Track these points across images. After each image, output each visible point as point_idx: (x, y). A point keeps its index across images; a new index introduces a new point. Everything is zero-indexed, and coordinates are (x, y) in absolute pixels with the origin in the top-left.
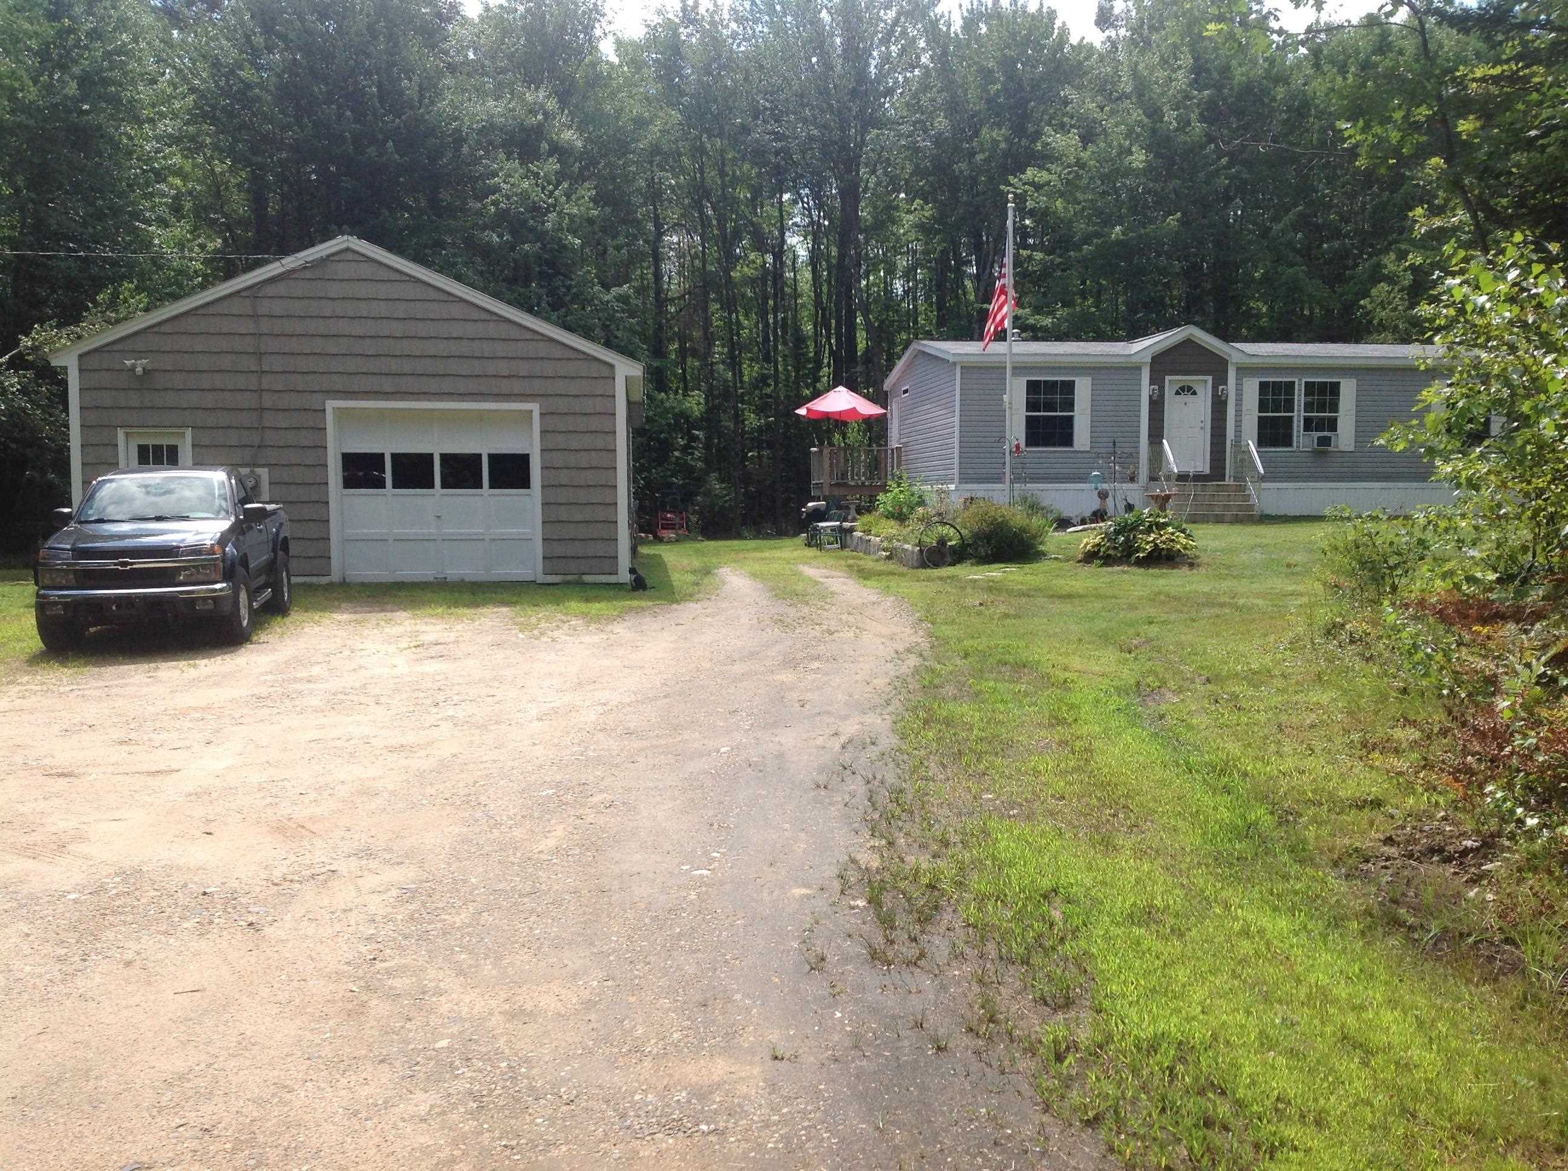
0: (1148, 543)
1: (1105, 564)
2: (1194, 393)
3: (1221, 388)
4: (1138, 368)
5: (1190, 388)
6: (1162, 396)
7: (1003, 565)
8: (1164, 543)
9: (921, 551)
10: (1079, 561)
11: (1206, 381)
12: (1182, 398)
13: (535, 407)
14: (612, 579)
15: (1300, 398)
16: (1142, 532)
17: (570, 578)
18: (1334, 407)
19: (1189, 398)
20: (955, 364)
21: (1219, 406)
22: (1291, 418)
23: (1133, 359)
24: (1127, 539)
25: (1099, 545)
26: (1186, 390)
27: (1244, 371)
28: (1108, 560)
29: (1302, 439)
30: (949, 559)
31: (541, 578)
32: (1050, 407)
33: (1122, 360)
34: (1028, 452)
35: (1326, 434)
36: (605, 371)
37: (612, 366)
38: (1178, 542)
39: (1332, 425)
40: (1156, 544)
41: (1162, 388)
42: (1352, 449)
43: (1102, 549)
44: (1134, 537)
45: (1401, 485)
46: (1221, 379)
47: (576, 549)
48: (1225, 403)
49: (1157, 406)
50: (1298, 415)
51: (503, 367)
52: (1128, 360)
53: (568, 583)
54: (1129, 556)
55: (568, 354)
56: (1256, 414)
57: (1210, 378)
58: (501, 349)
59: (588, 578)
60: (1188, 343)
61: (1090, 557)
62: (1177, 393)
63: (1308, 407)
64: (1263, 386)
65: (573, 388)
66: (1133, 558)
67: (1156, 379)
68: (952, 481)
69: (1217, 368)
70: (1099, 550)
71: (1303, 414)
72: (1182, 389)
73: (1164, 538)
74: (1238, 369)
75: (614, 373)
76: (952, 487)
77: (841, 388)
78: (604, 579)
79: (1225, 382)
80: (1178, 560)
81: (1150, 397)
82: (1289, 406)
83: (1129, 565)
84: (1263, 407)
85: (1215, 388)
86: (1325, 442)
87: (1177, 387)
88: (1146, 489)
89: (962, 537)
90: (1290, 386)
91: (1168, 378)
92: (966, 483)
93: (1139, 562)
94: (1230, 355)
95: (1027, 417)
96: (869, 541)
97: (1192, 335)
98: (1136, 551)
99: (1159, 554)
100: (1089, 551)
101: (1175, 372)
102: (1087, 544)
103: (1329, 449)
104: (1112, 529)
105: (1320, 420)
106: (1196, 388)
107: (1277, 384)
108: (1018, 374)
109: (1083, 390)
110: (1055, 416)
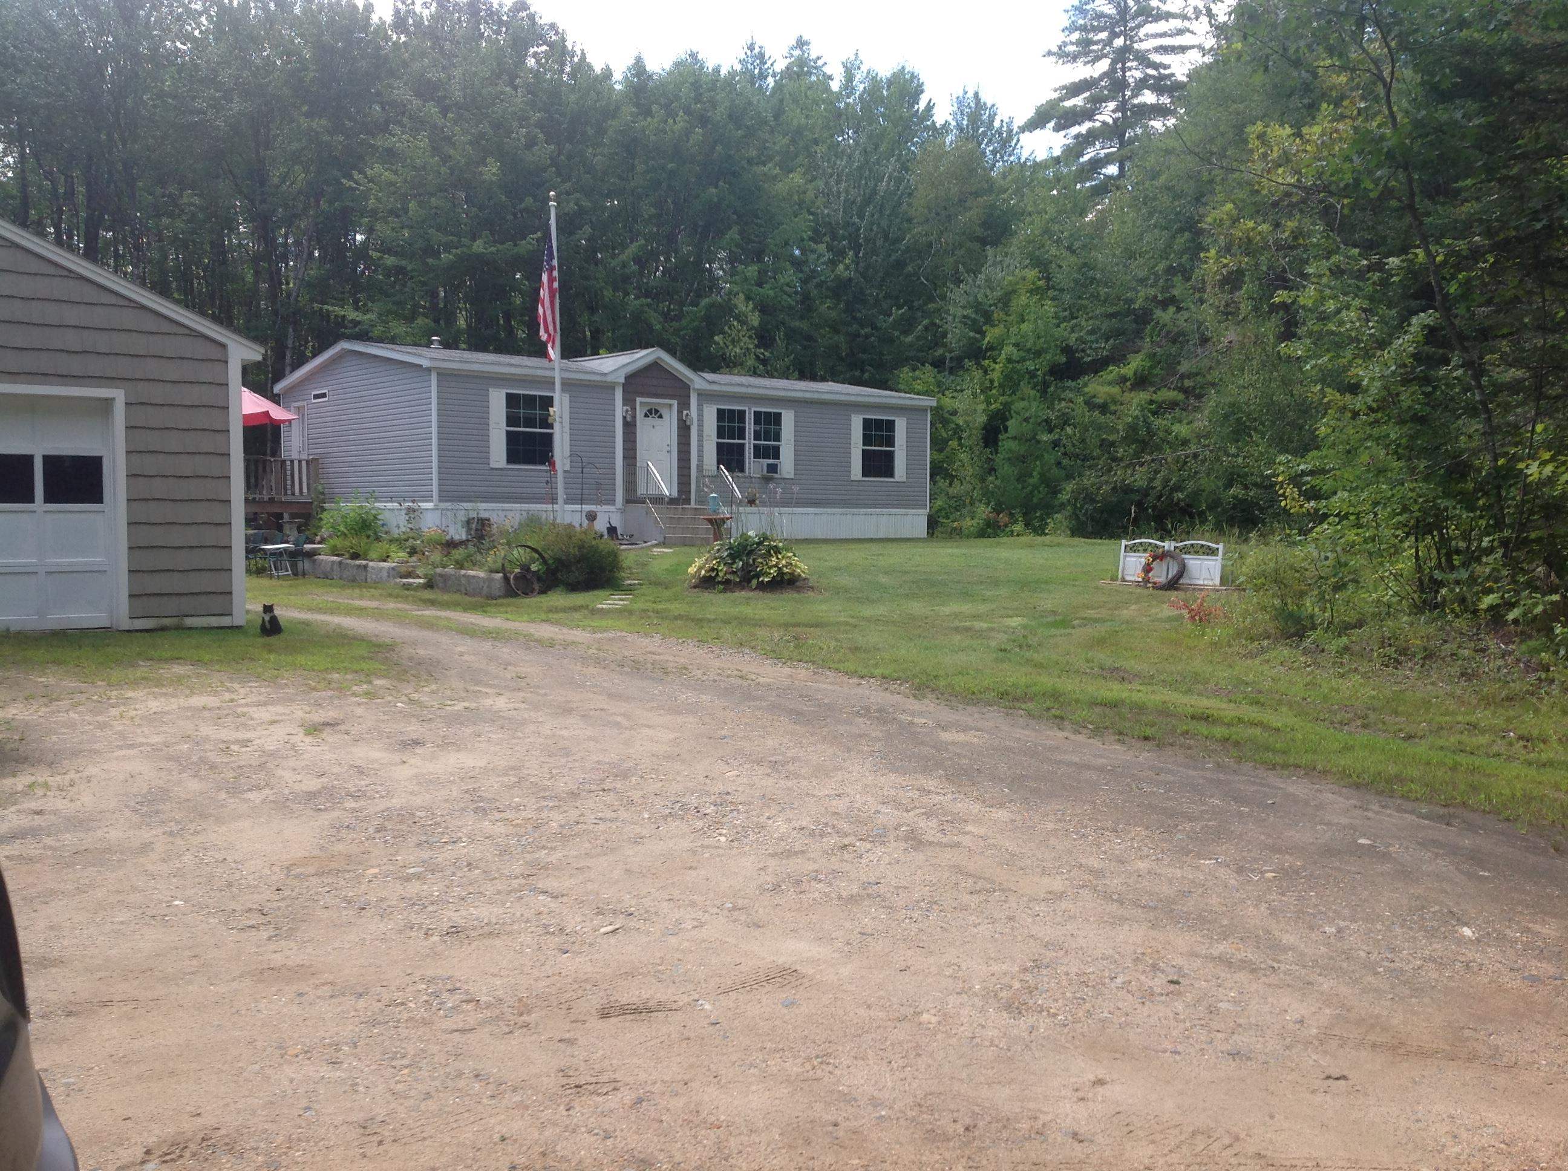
0: (770, 568)
1: (725, 591)
2: (661, 417)
3: (685, 412)
4: (610, 387)
5: (657, 411)
6: (634, 417)
8: (786, 566)
9: (506, 578)
10: (695, 587)
11: (670, 406)
12: (650, 421)
13: (118, 395)
14: (225, 621)
15: (750, 426)
16: (762, 556)
17: (167, 622)
18: (778, 438)
19: (657, 421)
20: (427, 369)
21: (684, 429)
22: (743, 445)
23: (609, 379)
24: (746, 564)
25: (712, 569)
26: (653, 413)
27: (705, 397)
28: (728, 585)
29: (754, 466)
30: (536, 586)
31: (126, 624)
32: (529, 422)
33: (598, 377)
34: (509, 469)
35: (771, 461)
37: (224, 346)
38: (796, 566)
39: (776, 453)
40: (780, 569)
41: (634, 409)
42: (792, 476)
43: (721, 574)
44: (754, 560)
45: (829, 510)
46: (684, 405)
47: (176, 583)
48: (688, 428)
49: (630, 427)
50: (749, 442)
51: (71, 340)
52: (603, 379)
53: (163, 629)
54: (749, 581)
55: (166, 327)
56: (715, 439)
57: (675, 403)
58: (72, 316)
59: (189, 622)
60: (655, 366)
61: (708, 582)
62: (646, 416)
63: (757, 435)
64: (721, 413)
65: (172, 372)
66: (754, 582)
67: (629, 401)
68: (428, 498)
69: (681, 392)
70: (717, 575)
71: (753, 442)
72: (650, 411)
73: (784, 562)
74: (699, 394)
75: (227, 356)
76: (431, 505)
78: (214, 621)
79: (688, 406)
80: (798, 584)
81: (624, 418)
82: (741, 434)
83: (752, 590)
84: (720, 434)
85: (680, 412)
86: (773, 469)
87: (645, 410)
88: (623, 511)
89: (544, 561)
90: (742, 413)
91: (639, 400)
92: (446, 501)
93: (762, 587)
94: (692, 380)
95: (507, 432)
96: (365, 567)
97: (659, 358)
98: (757, 576)
99: (782, 577)
100: (704, 576)
101: (642, 395)
102: (700, 568)
103: (776, 476)
104: (726, 554)
105: (766, 448)
106: (664, 412)
107: (731, 412)
108: (498, 386)
109: (560, 406)
110: (534, 433)
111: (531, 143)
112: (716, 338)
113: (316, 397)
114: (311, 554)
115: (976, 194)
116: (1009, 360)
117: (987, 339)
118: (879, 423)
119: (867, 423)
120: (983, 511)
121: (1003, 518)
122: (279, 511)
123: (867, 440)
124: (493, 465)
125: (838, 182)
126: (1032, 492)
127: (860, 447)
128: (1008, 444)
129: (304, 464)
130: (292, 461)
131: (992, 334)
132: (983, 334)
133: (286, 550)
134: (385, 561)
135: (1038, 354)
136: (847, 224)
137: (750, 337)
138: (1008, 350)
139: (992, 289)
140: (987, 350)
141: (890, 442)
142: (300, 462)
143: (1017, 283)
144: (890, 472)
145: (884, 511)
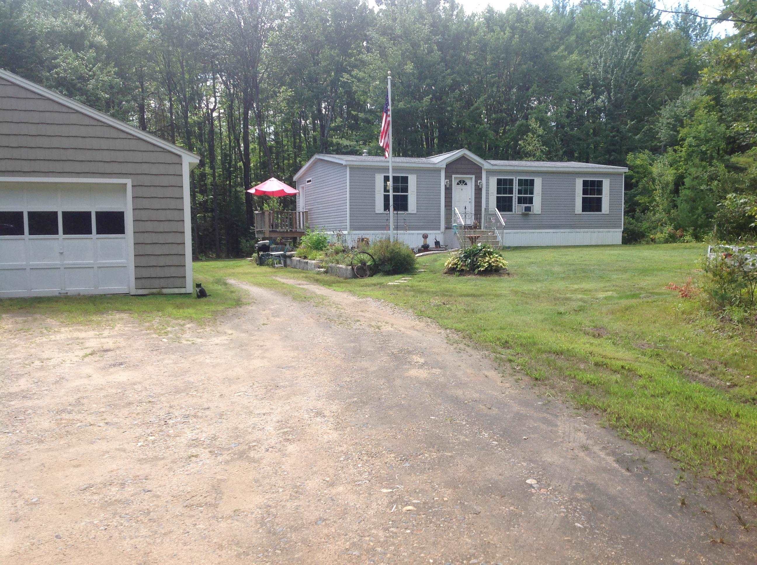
0: (485, 263)
1: (460, 275)
2: (466, 184)
3: (479, 181)
4: (438, 170)
5: (464, 182)
6: (451, 185)
7: (401, 276)
8: (494, 262)
9: (353, 269)
10: (445, 273)
11: (471, 178)
12: (460, 186)
13: (128, 182)
14: (183, 291)
15: (516, 187)
16: (481, 257)
17: (154, 291)
18: (532, 193)
19: (464, 187)
20: (346, 166)
21: (478, 190)
22: (512, 197)
23: (437, 166)
24: (473, 261)
25: (455, 264)
26: (462, 182)
27: (490, 173)
28: (462, 272)
29: (517, 208)
30: (368, 273)
31: (133, 292)
32: (397, 190)
33: (432, 166)
34: (385, 214)
35: (528, 205)
36: (175, 160)
37: (180, 156)
38: (500, 262)
39: (530, 200)
40: (490, 264)
41: (451, 181)
42: (540, 213)
43: (459, 266)
44: (476, 260)
45: (562, 230)
46: (479, 177)
47: (159, 272)
48: (481, 189)
49: (449, 190)
50: (515, 196)
51: (107, 156)
52: (435, 166)
53: (153, 294)
54: (474, 270)
55: (151, 148)
56: (495, 195)
57: (474, 176)
58: (104, 144)
59: (165, 291)
60: (463, 158)
61: (452, 271)
62: (458, 184)
63: (520, 192)
64: (499, 181)
65: (154, 170)
66: (476, 271)
67: (448, 176)
68: (345, 229)
69: (477, 171)
70: (457, 267)
71: (517, 195)
72: (460, 181)
73: (493, 260)
74: (487, 172)
75: (181, 160)
76: (345, 232)
77: (273, 179)
78: (176, 291)
79: (481, 178)
80: (501, 271)
81: (445, 186)
82: (511, 192)
83: (475, 275)
84: (499, 192)
85: (476, 181)
86: (528, 209)
87: (457, 181)
88: (444, 233)
89: (374, 260)
90: (511, 181)
91: (453, 176)
92: (356, 230)
93: (481, 273)
94: (483, 165)
95: (384, 195)
96: (307, 263)
97: (465, 154)
98: (478, 267)
99: (491, 268)
100: (451, 267)
101: (457, 173)
102: (449, 264)
103: (530, 213)
104: (463, 255)
105: (525, 198)
106: (467, 181)
107: (505, 180)
108: (380, 172)
109: (412, 181)
110: (399, 195)
111: (430, 51)
112: (520, 142)
113: (308, 181)
114: (291, 257)
115: (679, 57)
116: (690, 146)
117: (680, 135)
118: (593, 182)
119: (585, 183)
120: (669, 229)
121: (678, 233)
123: (585, 192)
124: (377, 212)
125: (601, 57)
126: (697, 218)
127: (582, 196)
128: (685, 193)
130: (299, 213)
131: (683, 132)
132: (678, 132)
134: (314, 260)
135: (707, 141)
136: (605, 79)
137: (538, 141)
138: (689, 140)
139: (684, 108)
140: (680, 141)
141: (600, 192)
143: (698, 104)
144: (599, 209)
145: (596, 230)
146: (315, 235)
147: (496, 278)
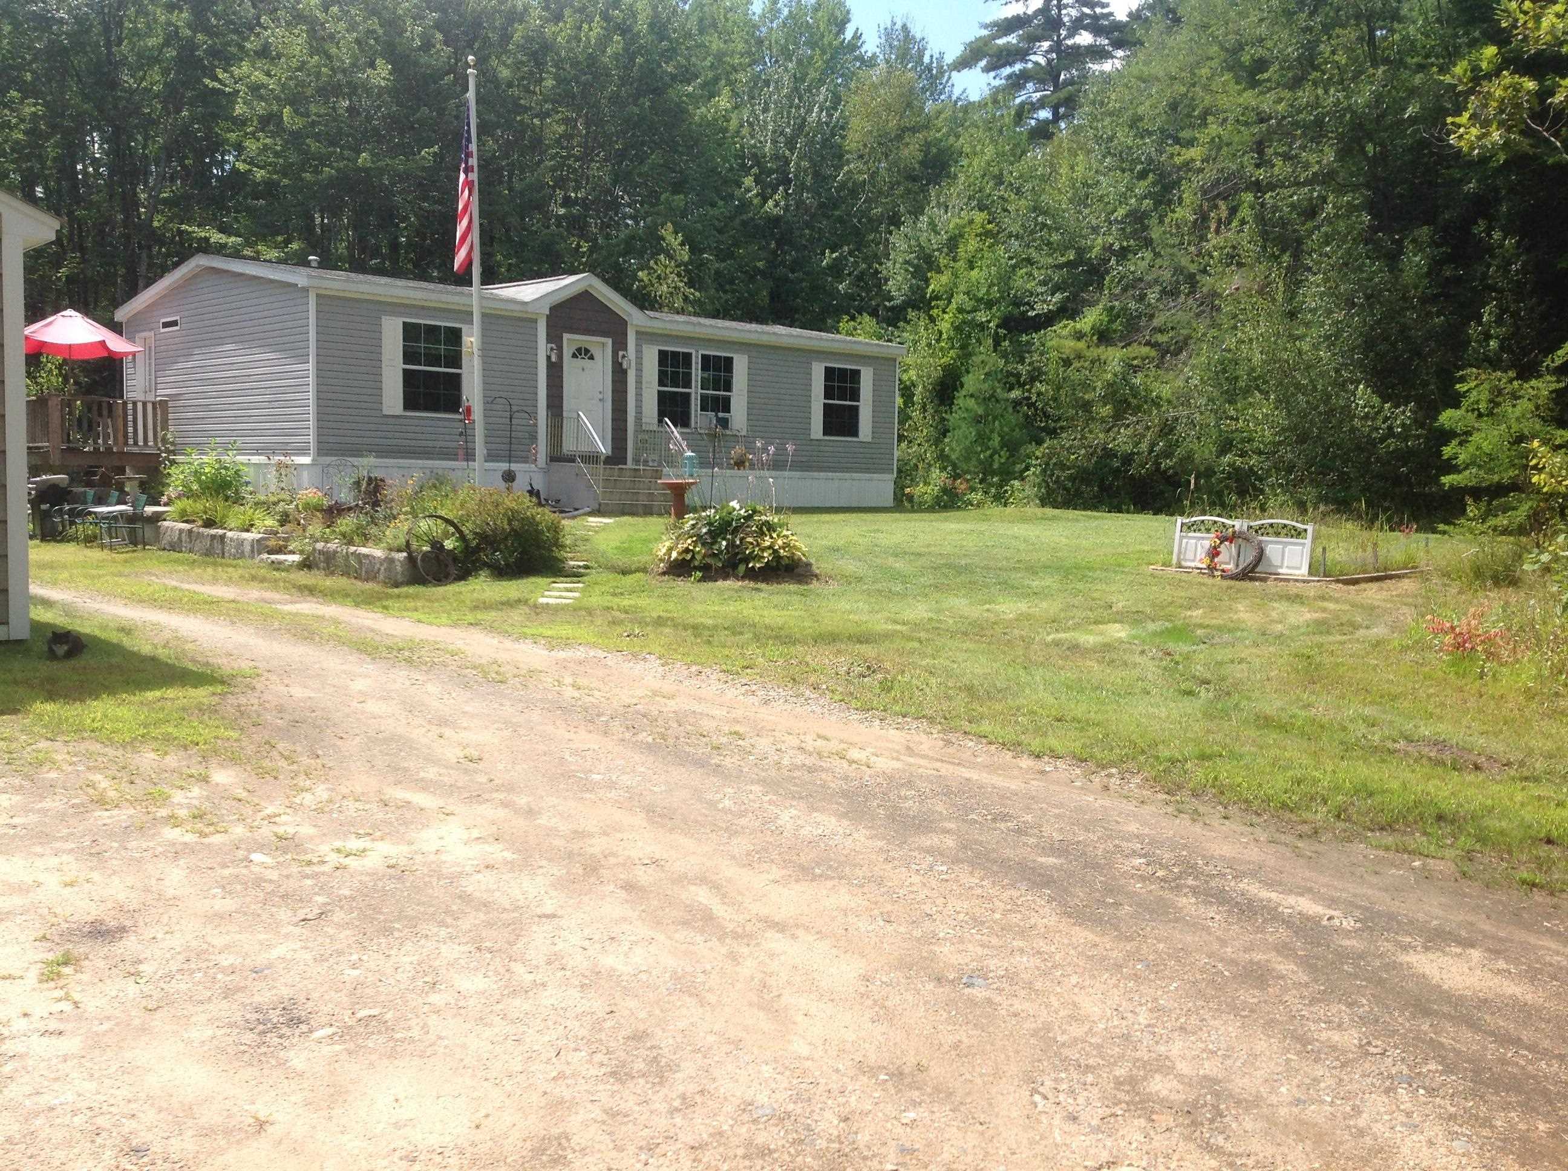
0: (763, 550)
1: (703, 579)
2: (592, 358)
3: (621, 353)
4: (532, 320)
5: (587, 351)
6: (560, 357)
8: (783, 548)
9: (411, 559)
10: (664, 574)
11: (605, 345)
12: (579, 362)
15: (696, 372)
16: (752, 535)
18: (728, 387)
19: (587, 363)
20: (306, 290)
21: (619, 374)
22: (689, 394)
23: (530, 309)
24: (731, 545)
25: (687, 551)
26: (584, 353)
27: (644, 336)
28: (709, 573)
29: (701, 420)
30: (453, 571)
32: (435, 360)
33: (517, 308)
34: (406, 417)
35: (721, 414)
38: (796, 547)
39: (726, 404)
40: (775, 552)
41: (560, 348)
42: (744, 433)
43: (698, 557)
44: (742, 540)
46: (620, 344)
48: (625, 372)
49: (555, 371)
50: (696, 392)
52: (523, 310)
54: (735, 567)
56: (655, 387)
57: (609, 341)
60: (584, 298)
61: (680, 568)
62: (574, 356)
63: (705, 383)
64: (663, 355)
66: (742, 568)
67: (554, 338)
68: (303, 451)
69: (616, 329)
70: (693, 557)
71: (700, 391)
72: (579, 350)
73: (780, 542)
74: (637, 333)
76: (306, 460)
77: (69, 312)
79: (625, 347)
80: (798, 571)
81: (549, 358)
82: (687, 383)
83: (737, 578)
84: (662, 380)
85: (615, 353)
86: (724, 423)
87: (573, 349)
88: (546, 471)
89: (462, 537)
90: (687, 357)
91: (565, 336)
92: (327, 455)
93: (753, 575)
94: (630, 315)
95: (405, 370)
96: (222, 537)
97: (590, 286)
98: (747, 560)
99: (778, 562)
100: (676, 560)
101: (573, 330)
102: (670, 549)
103: (728, 432)
104: (704, 530)
105: (716, 399)
106: (596, 351)
107: (675, 354)
108: (393, 314)
109: (471, 340)
110: (438, 373)
112: (640, 275)
113: (166, 325)
114: (154, 519)
115: (914, 130)
116: (960, 310)
117: (932, 287)
118: (842, 373)
119: (829, 373)
120: (938, 477)
121: (961, 485)
122: (118, 464)
123: (828, 393)
124: (386, 411)
126: (991, 456)
127: (822, 401)
128: (964, 402)
129: (150, 407)
130: (135, 403)
131: (937, 283)
132: (927, 281)
133: (122, 513)
134: (248, 531)
135: (990, 304)
136: (776, 157)
137: (679, 275)
138: (959, 299)
139: (937, 233)
140: (932, 299)
141: (855, 395)
142: (144, 404)
143: (964, 227)
144: (854, 432)
145: (847, 475)
146: (206, 461)
147: (793, 587)
